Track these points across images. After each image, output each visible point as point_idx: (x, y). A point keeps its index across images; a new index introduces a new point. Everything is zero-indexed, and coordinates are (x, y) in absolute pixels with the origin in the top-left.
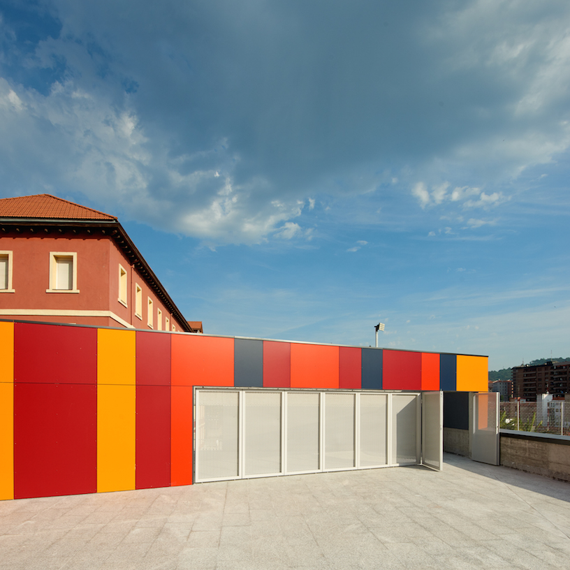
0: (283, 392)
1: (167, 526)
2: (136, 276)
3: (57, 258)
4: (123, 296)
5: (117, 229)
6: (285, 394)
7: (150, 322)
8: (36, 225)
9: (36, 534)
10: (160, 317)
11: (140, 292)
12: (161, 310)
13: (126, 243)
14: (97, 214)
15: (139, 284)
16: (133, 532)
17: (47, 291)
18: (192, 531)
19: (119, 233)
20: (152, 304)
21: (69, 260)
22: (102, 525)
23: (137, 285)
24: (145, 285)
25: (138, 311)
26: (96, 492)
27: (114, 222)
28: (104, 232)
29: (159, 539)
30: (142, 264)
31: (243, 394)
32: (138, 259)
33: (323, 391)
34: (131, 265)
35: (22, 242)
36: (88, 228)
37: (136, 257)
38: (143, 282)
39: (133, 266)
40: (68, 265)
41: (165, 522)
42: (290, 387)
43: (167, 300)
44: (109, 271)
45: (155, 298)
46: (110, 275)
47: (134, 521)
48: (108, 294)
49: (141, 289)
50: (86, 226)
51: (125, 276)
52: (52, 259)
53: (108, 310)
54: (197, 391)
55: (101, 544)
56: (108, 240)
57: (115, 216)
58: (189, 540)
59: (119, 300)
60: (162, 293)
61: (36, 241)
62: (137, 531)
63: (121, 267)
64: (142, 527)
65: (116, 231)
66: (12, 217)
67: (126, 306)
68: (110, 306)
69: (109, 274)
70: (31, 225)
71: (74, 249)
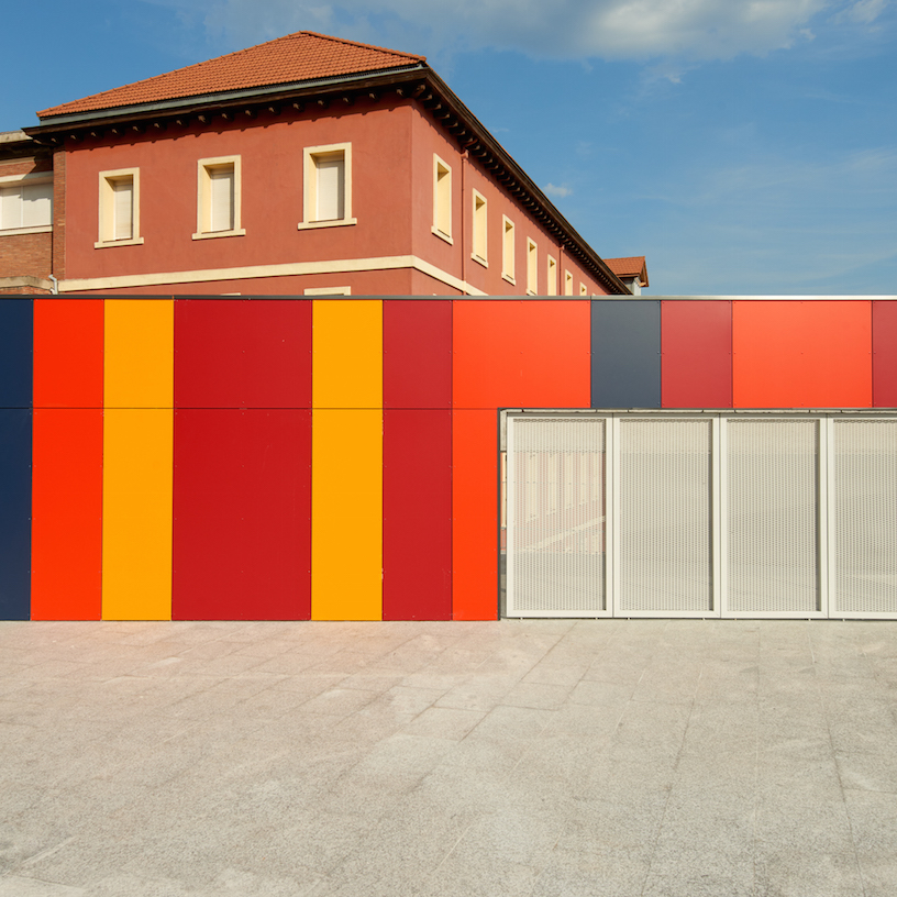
0: (716, 420)
1: (393, 691)
2: (473, 174)
3: (316, 158)
4: (442, 222)
5: (424, 81)
6: (721, 425)
7: (508, 269)
8: (278, 98)
9: (171, 680)
10: (532, 258)
11: (484, 208)
12: (536, 240)
13: (446, 107)
14: (388, 56)
15: (482, 191)
16: (327, 695)
17: (301, 226)
18: (433, 706)
19: (430, 89)
20: (512, 231)
21: (337, 159)
22: (283, 676)
23: (476, 193)
24: (496, 190)
25: (479, 249)
26: (308, 618)
27: (420, 67)
28: (400, 91)
29: (361, 713)
30: (484, 147)
31: (615, 425)
32: (476, 137)
33: (827, 415)
34: (462, 152)
35: (255, 135)
36: (371, 89)
37: (470, 133)
38: (491, 185)
39: (466, 154)
40: (336, 169)
41: (397, 683)
42: (731, 407)
43: (549, 216)
44: (411, 172)
45: (521, 215)
46: (413, 180)
47: (343, 675)
48: (410, 219)
49: (484, 199)
50: (367, 85)
51: (448, 178)
52: (308, 162)
53: (410, 253)
54: (510, 419)
55: (260, 708)
56: (408, 108)
57: (419, 54)
58: (416, 721)
59: (434, 230)
60: (537, 202)
61: (280, 130)
62: (337, 692)
63: (437, 159)
64: (347, 688)
65: (423, 87)
66: (238, 90)
67: (451, 241)
68: (414, 246)
69: (411, 177)
70: (270, 99)
71: (345, 136)
